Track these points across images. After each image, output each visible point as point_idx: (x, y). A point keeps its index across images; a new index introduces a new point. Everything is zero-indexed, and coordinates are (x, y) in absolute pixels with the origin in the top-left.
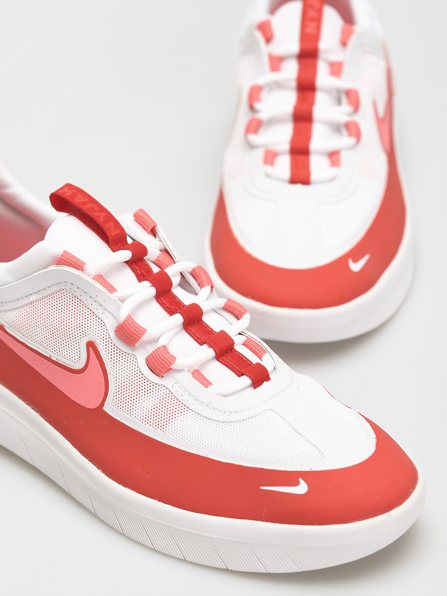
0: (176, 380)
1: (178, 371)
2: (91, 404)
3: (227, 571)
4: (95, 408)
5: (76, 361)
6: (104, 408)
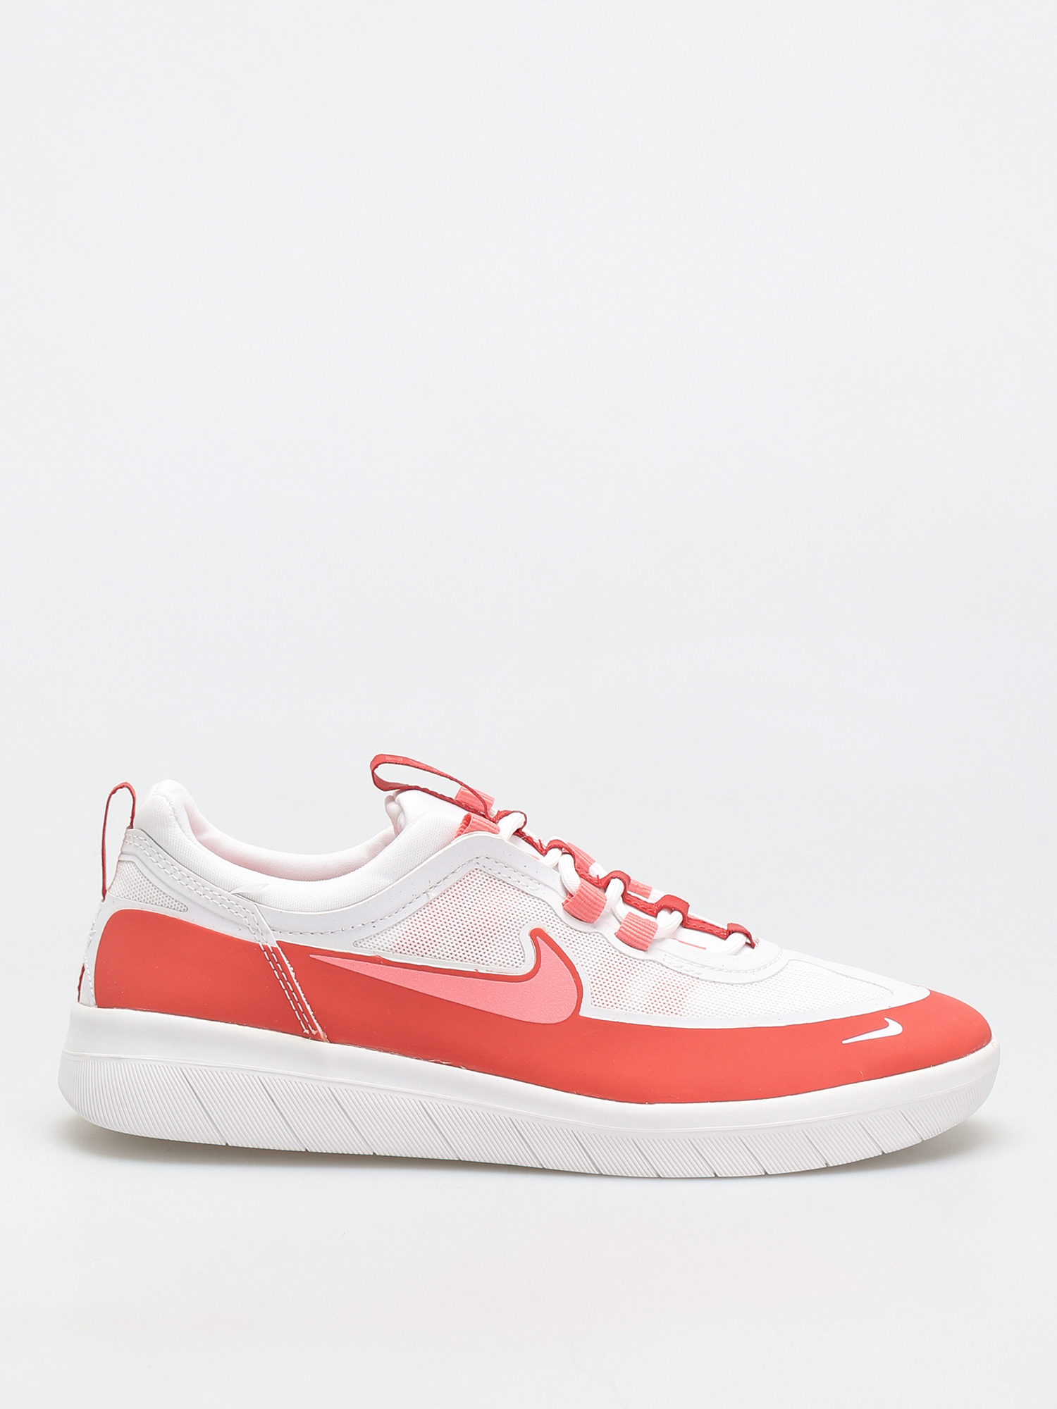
0: (663, 951)
1: (663, 939)
2: (557, 1014)
3: (828, 1169)
4: (566, 1018)
5: (518, 964)
6: (581, 1014)
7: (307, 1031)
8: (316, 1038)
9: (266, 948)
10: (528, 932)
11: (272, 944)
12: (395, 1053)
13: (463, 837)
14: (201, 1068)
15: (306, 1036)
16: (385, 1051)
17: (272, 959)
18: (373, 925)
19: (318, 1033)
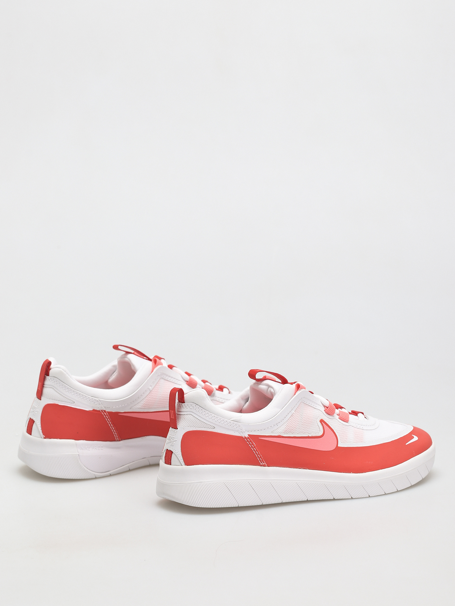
0: (351, 422)
2: (332, 448)
4: (335, 448)
5: (318, 432)
6: (339, 446)
7: (262, 464)
8: (264, 466)
9: (245, 438)
10: (319, 421)
11: (247, 436)
12: (287, 467)
13: (299, 392)
14: (232, 481)
15: (261, 466)
16: (284, 467)
17: (248, 441)
18: (277, 425)
19: (265, 464)
